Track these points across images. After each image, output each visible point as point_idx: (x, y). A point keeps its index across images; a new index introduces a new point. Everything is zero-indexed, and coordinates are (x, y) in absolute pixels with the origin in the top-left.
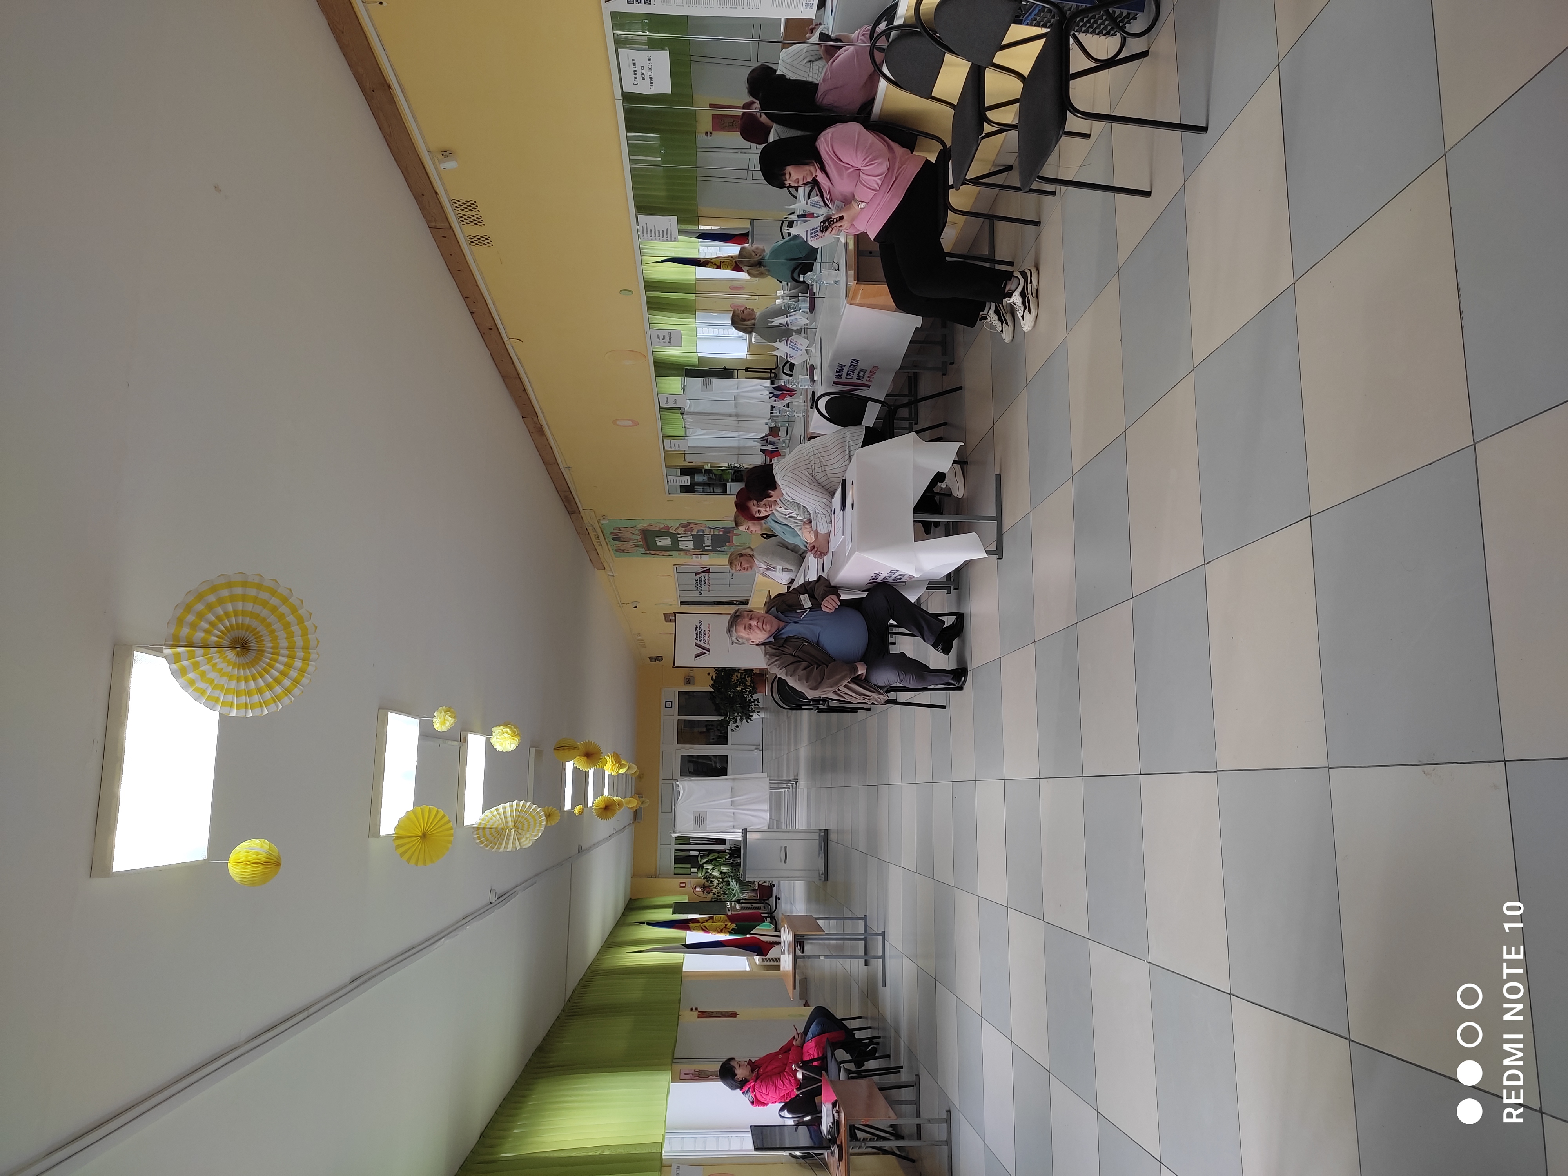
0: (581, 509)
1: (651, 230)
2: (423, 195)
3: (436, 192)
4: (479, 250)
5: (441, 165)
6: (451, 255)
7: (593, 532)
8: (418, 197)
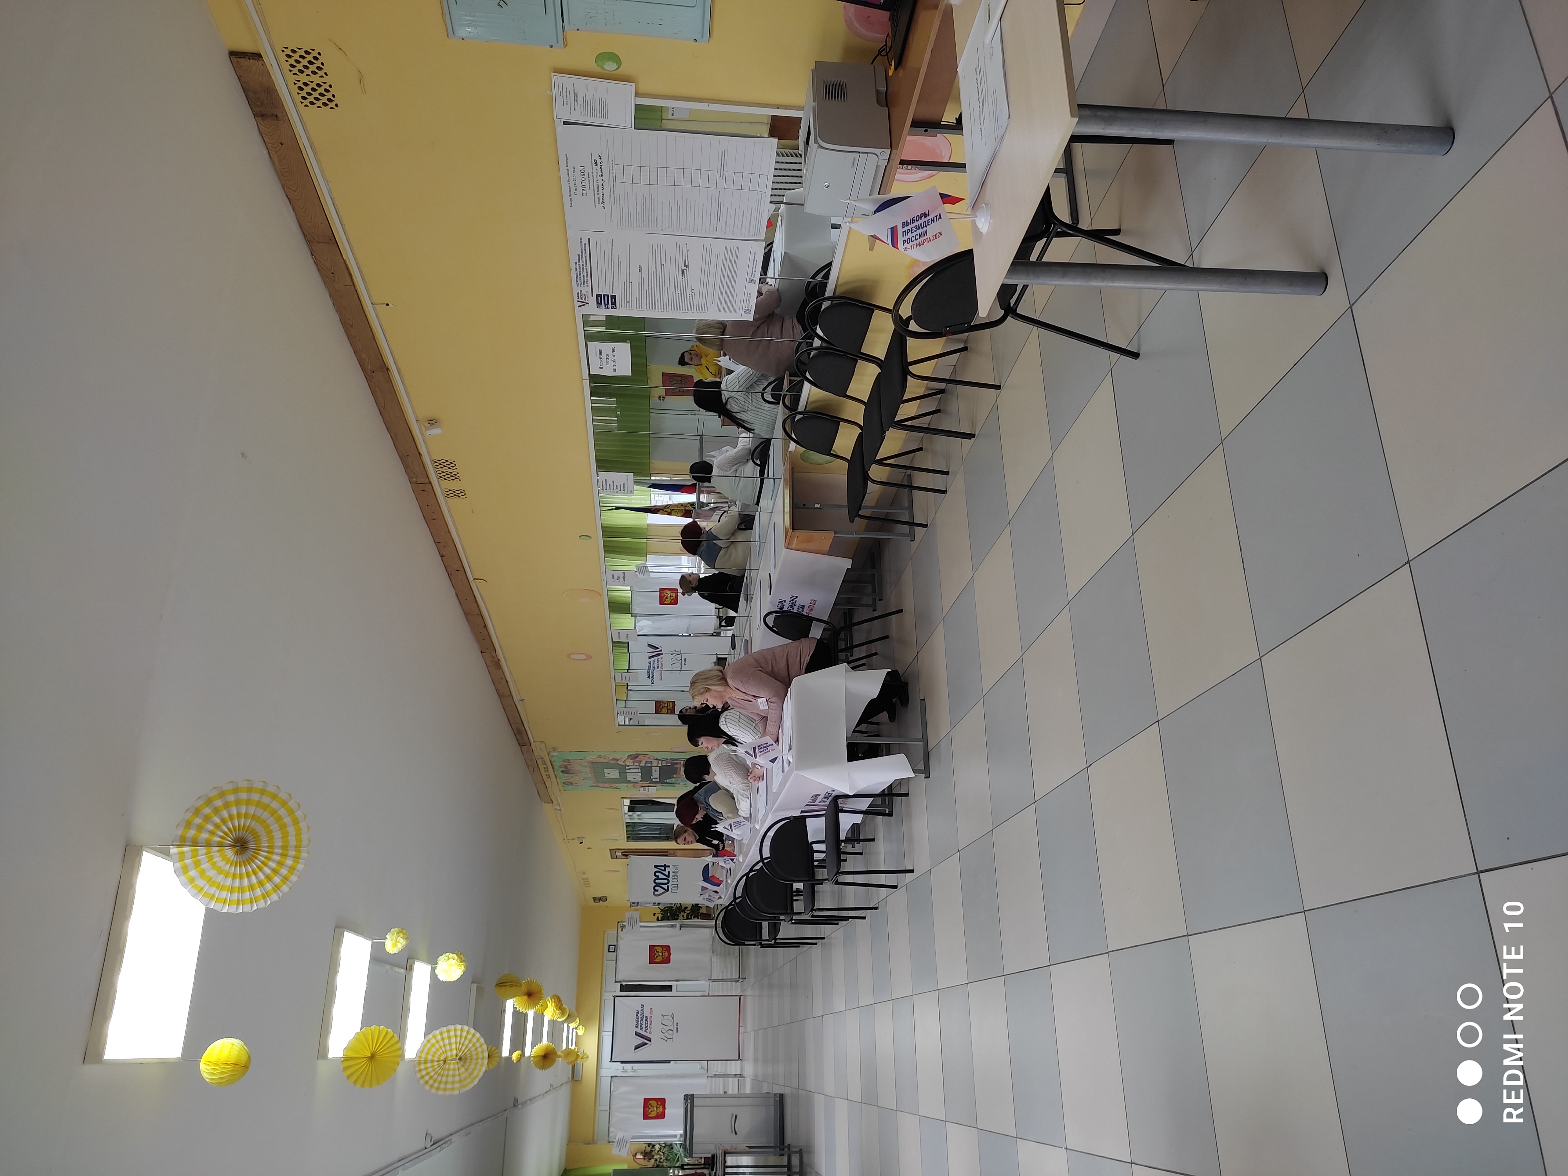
0: (532, 741)
1: (610, 484)
2: (408, 456)
3: (420, 454)
4: (453, 501)
5: (427, 432)
6: (428, 506)
7: (543, 764)
8: (404, 458)
